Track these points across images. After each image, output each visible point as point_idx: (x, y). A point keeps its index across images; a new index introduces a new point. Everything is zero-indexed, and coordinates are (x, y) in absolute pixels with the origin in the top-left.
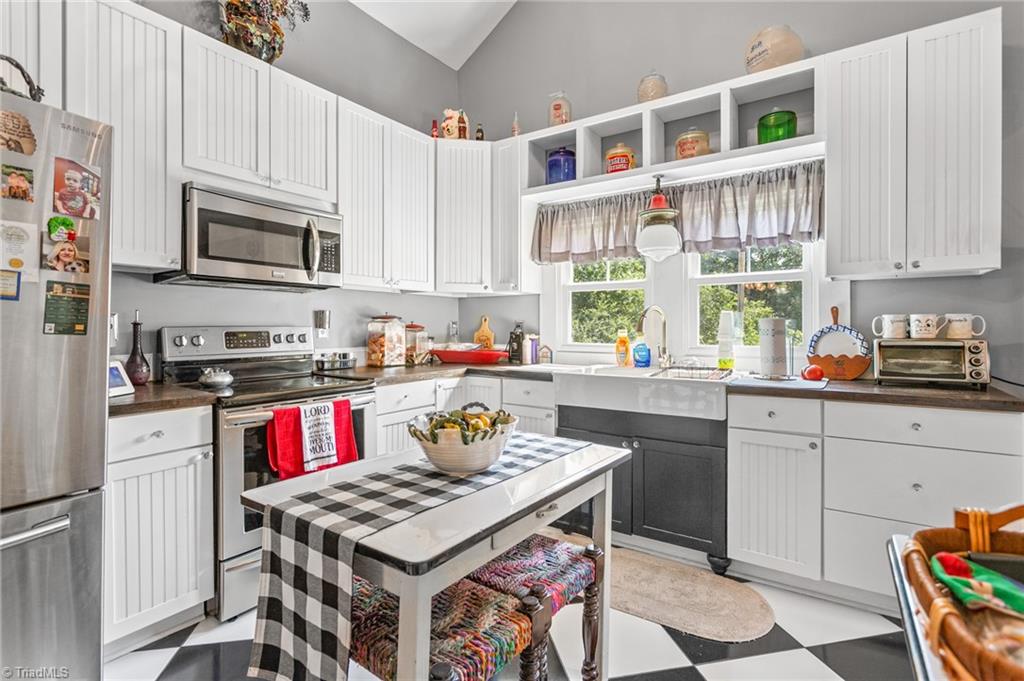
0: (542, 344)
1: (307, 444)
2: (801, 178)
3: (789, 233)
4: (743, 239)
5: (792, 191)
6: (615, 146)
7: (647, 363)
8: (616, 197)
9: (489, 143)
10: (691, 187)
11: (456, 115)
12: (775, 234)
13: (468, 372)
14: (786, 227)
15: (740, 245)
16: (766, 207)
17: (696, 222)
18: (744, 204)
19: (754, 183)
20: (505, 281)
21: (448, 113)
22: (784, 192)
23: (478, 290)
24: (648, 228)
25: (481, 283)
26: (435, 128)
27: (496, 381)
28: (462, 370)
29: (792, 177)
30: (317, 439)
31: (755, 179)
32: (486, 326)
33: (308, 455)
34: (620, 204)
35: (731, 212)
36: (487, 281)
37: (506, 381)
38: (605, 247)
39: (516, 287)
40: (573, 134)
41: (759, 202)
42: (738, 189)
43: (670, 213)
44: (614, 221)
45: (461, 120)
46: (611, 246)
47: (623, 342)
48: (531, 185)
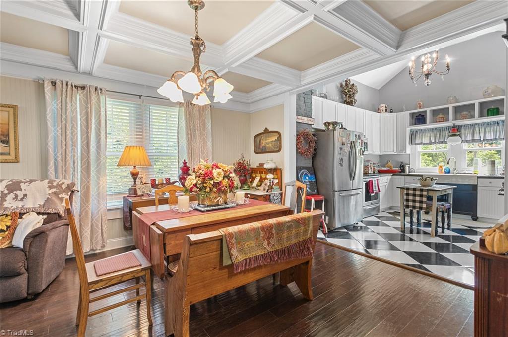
0: (411, 168)
1: (374, 188)
2: (501, 124)
3: (497, 137)
4: (482, 139)
5: (498, 127)
6: (439, 115)
7: (449, 173)
8: (439, 128)
9: (396, 114)
10: (464, 125)
11: (384, 105)
12: (492, 138)
13: (393, 175)
14: (496, 136)
15: (481, 141)
16: (490, 131)
17: (466, 135)
18: (482, 130)
19: (485, 125)
20: (401, 151)
21: (382, 105)
22: (495, 127)
23: (393, 153)
24: (450, 137)
25: (394, 151)
26: (378, 111)
27: (403, 177)
28: (392, 174)
29: (498, 123)
30: (375, 186)
31: (486, 124)
32: (390, 163)
33: (374, 189)
34: (440, 130)
35: (478, 132)
36: (395, 151)
37: (406, 177)
38: (435, 141)
39: (405, 152)
40: (426, 111)
41: (487, 130)
42: (480, 126)
43: (458, 133)
44: (438, 135)
45: (386, 107)
46: (437, 141)
47: (441, 167)
48: (410, 125)
